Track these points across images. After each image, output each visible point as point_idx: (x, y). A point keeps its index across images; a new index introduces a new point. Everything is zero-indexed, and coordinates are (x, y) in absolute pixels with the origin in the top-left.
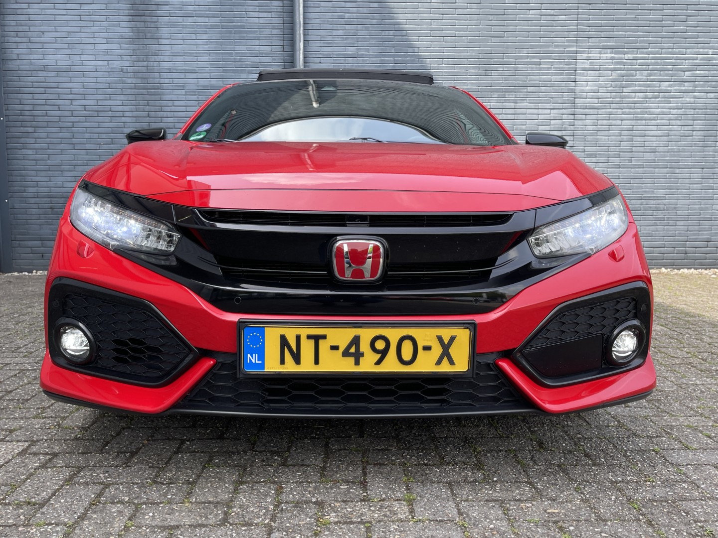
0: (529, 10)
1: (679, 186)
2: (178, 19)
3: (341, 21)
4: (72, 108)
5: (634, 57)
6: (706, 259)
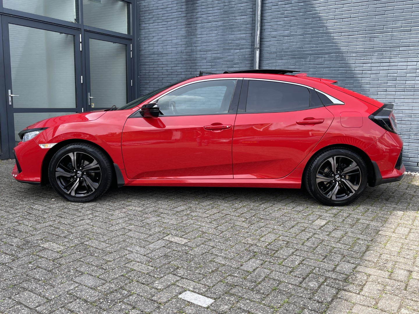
3: (282, 16)
4: (163, 71)
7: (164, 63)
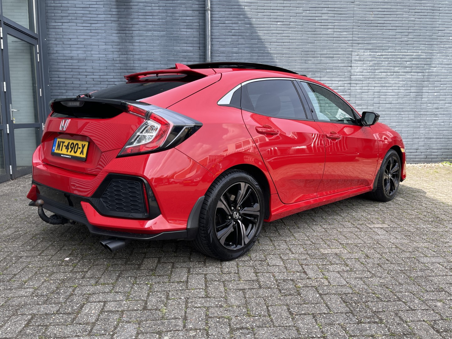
0: (328, 29)
1: (403, 121)
2: (143, 32)
3: (230, 34)
4: (87, 79)
5: (381, 54)
6: (416, 159)
7: (88, 70)
